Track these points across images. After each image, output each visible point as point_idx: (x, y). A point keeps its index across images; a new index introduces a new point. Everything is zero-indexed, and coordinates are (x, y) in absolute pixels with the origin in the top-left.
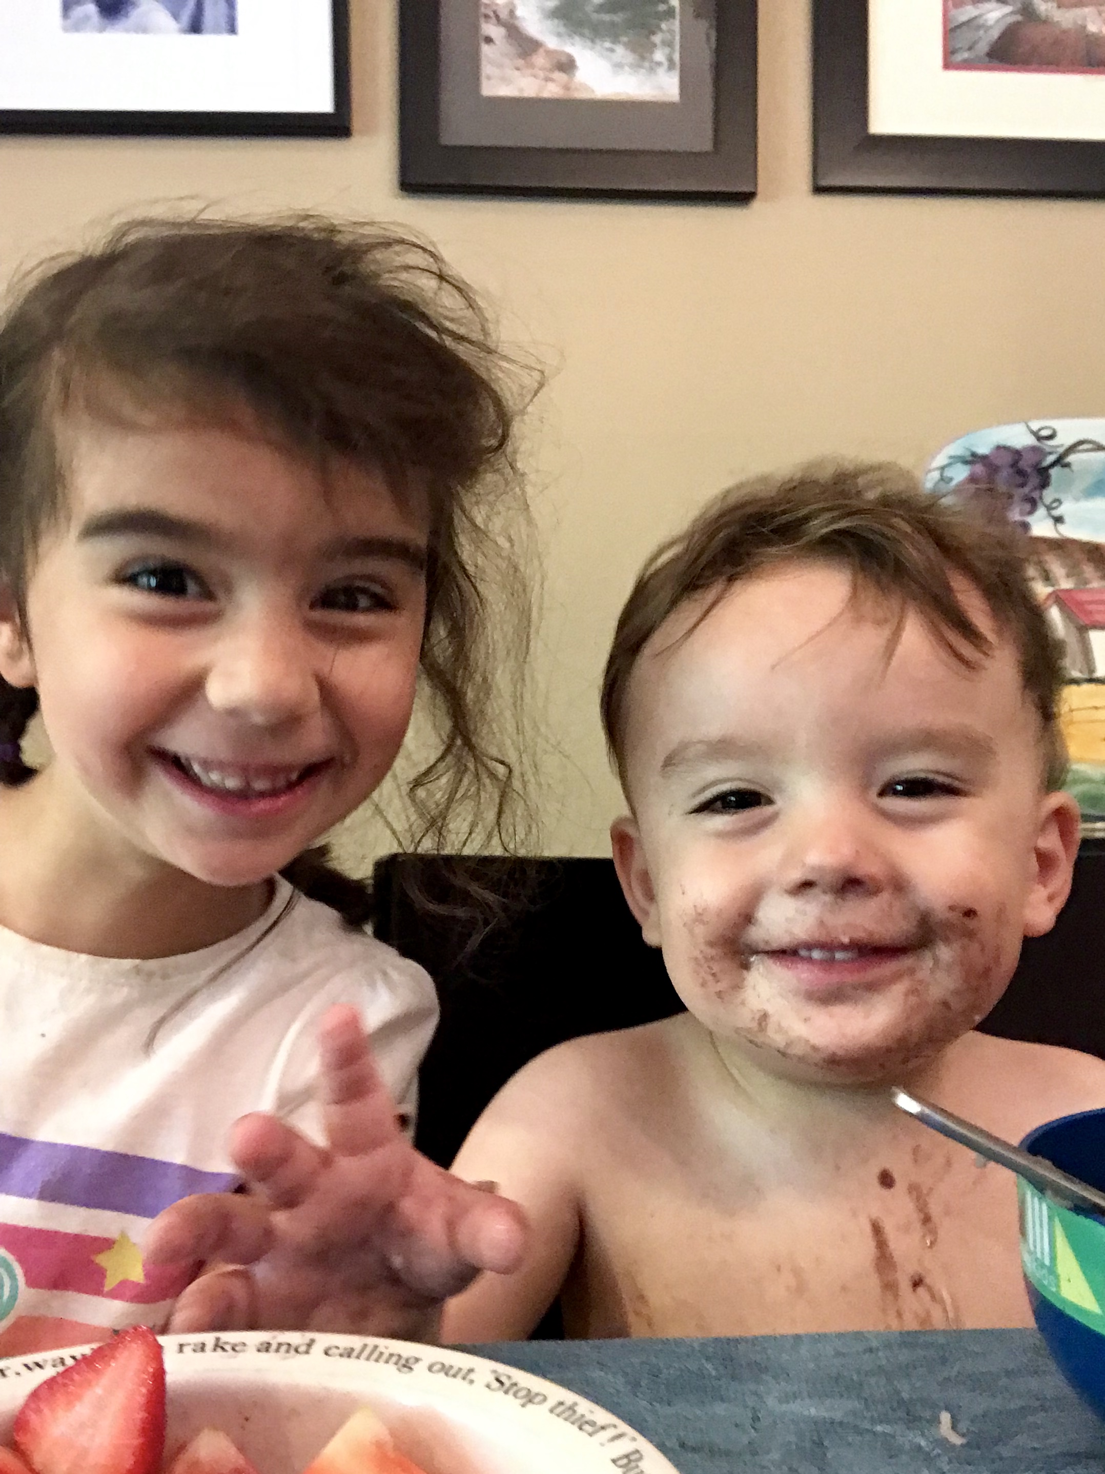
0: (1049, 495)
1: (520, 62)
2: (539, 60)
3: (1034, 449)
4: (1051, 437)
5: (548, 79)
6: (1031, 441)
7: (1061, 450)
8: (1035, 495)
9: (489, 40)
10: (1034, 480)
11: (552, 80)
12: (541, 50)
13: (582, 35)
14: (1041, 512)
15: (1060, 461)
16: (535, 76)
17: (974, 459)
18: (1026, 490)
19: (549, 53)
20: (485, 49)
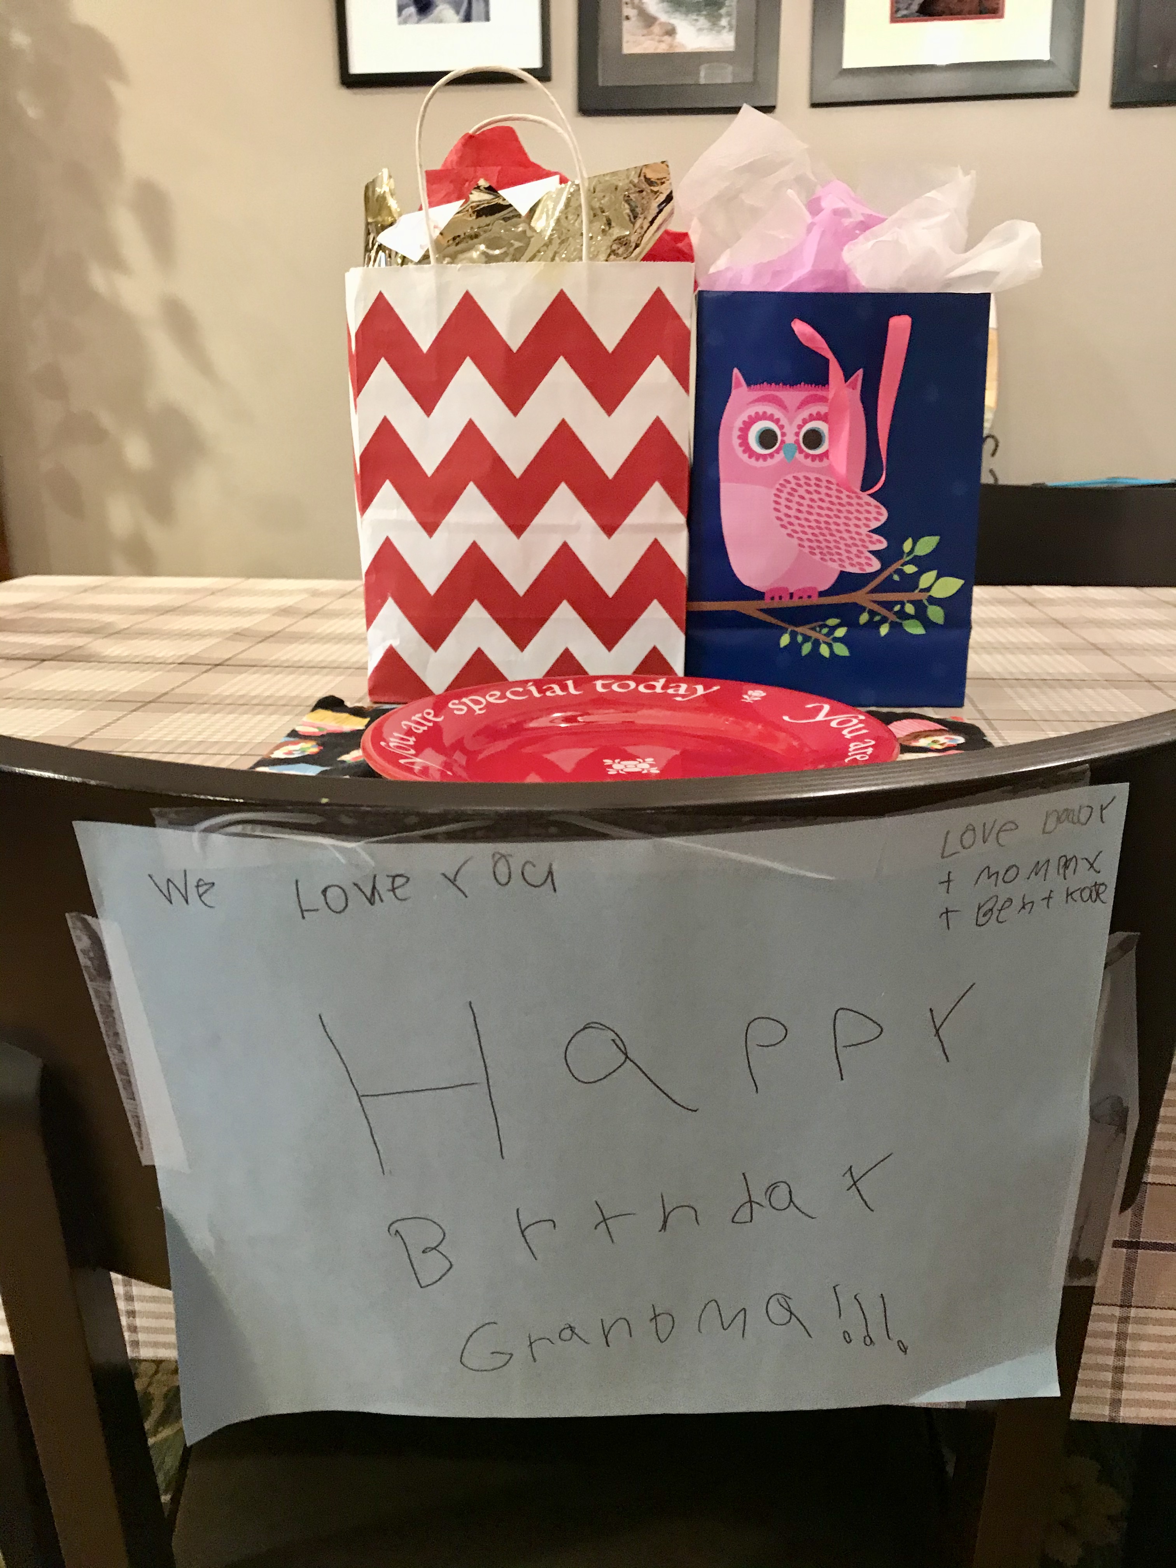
1: (645, 32)
2: (656, 29)
5: (660, 41)
9: (627, 18)
11: (662, 41)
12: (657, 23)
16: (653, 39)
19: (662, 24)
20: (626, 24)
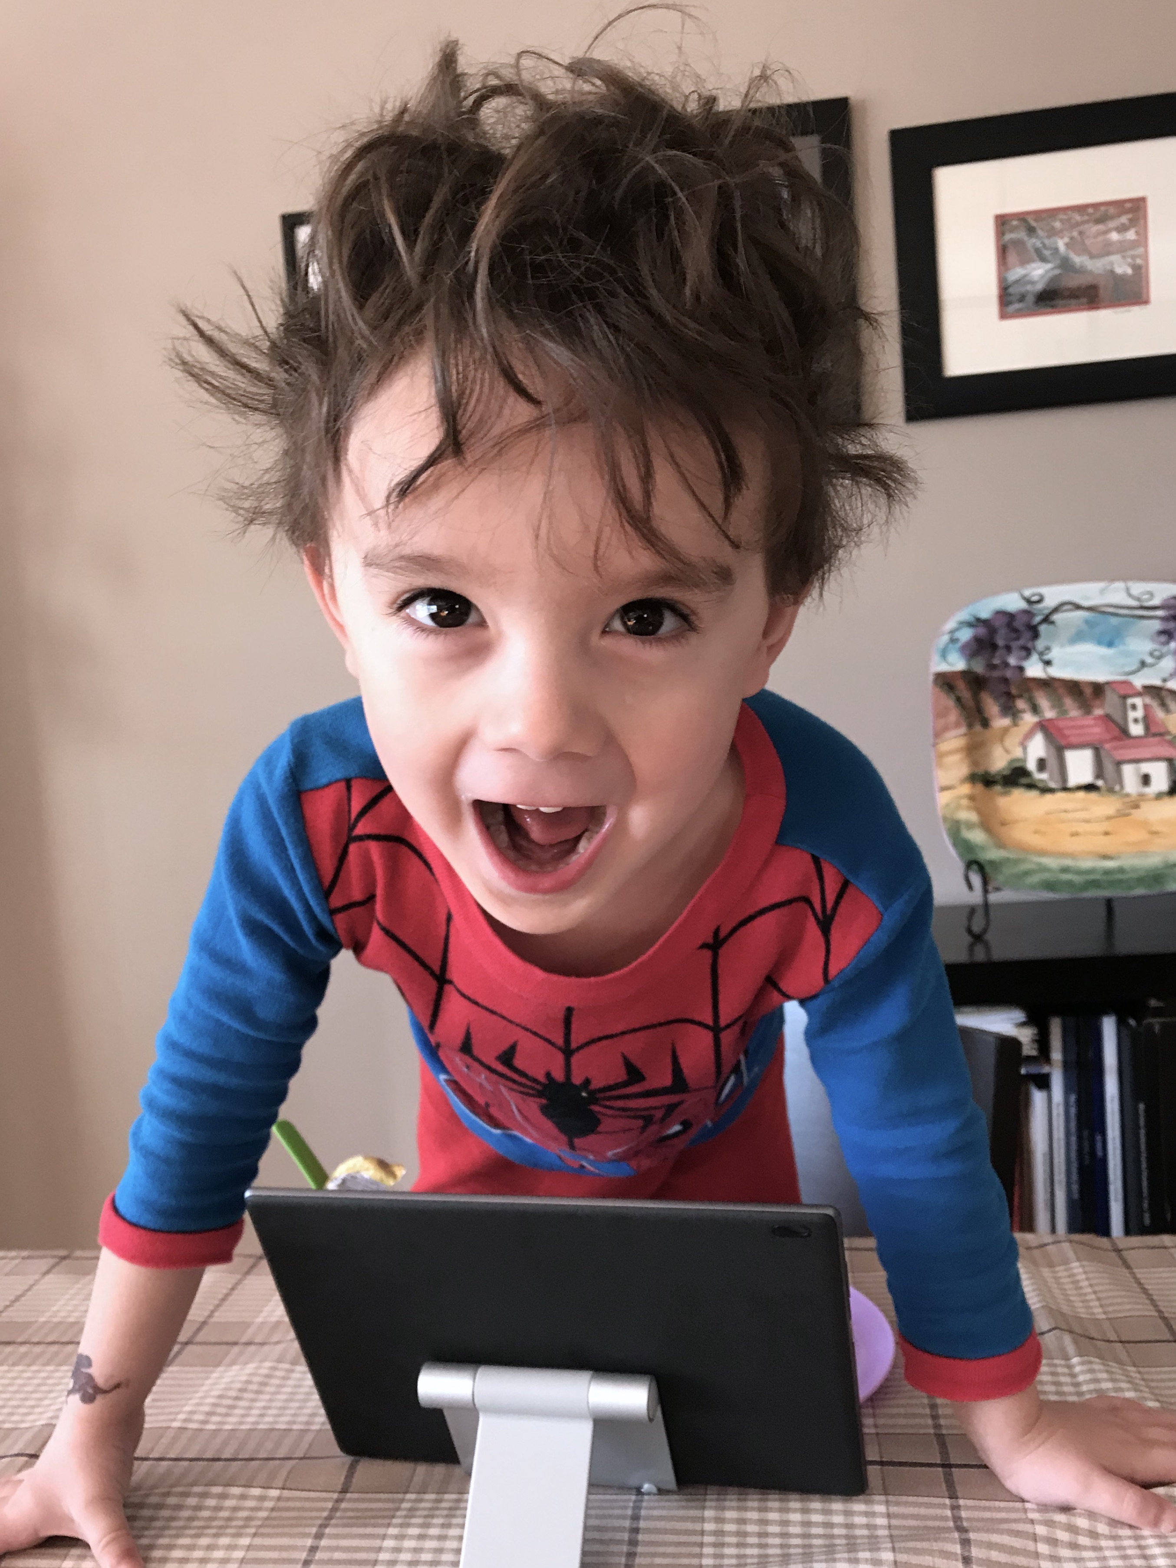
0: (1040, 644)
3: (1026, 612)
4: (1040, 601)
6: (1023, 605)
7: (1046, 612)
8: (1030, 645)
10: (1028, 635)
14: (1035, 657)
15: (1047, 620)
17: (978, 622)
18: (1021, 642)
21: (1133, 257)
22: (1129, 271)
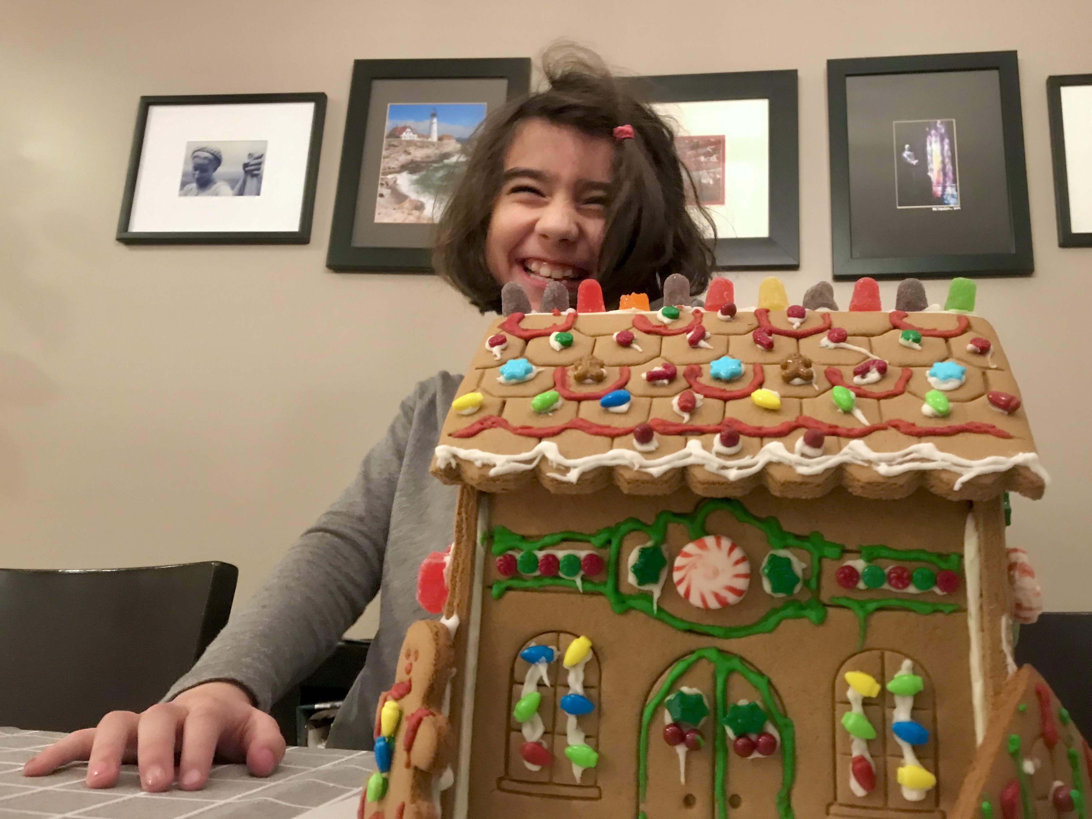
1: (397, 206)
2: (407, 204)
5: (409, 214)
9: (382, 196)
11: (412, 214)
12: (408, 200)
13: (429, 192)
16: (403, 212)
19: (411, 201)
20: (379, 199)
21: (714, 173)
22: (711, 182)
